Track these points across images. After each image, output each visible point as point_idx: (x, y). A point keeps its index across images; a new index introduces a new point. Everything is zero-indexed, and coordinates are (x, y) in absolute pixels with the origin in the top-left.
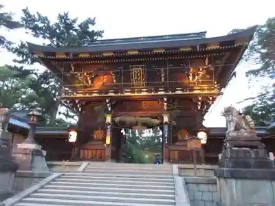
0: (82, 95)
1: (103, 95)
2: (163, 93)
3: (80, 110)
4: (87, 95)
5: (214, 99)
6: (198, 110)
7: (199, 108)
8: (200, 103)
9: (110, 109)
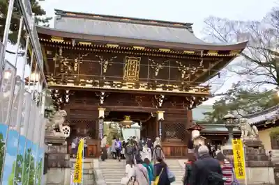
0: (73, 85)
1: (98, 87)
2: (160, 90)
3: (67, 100)
4: (80, 86)
5: (206, 100)
6: (189, 108)
7: (191, 106)
8: (193, 103)
9: (102, 102)
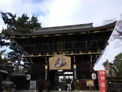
0: (33, 56)
1: (44, 56)
2: (73, 54)
3: (32, 63)
4: (36, 56)
5: (98, 57)
6: (91, 62)
7: (91, 61)
8: (91, 59)
9: (47, 62)
